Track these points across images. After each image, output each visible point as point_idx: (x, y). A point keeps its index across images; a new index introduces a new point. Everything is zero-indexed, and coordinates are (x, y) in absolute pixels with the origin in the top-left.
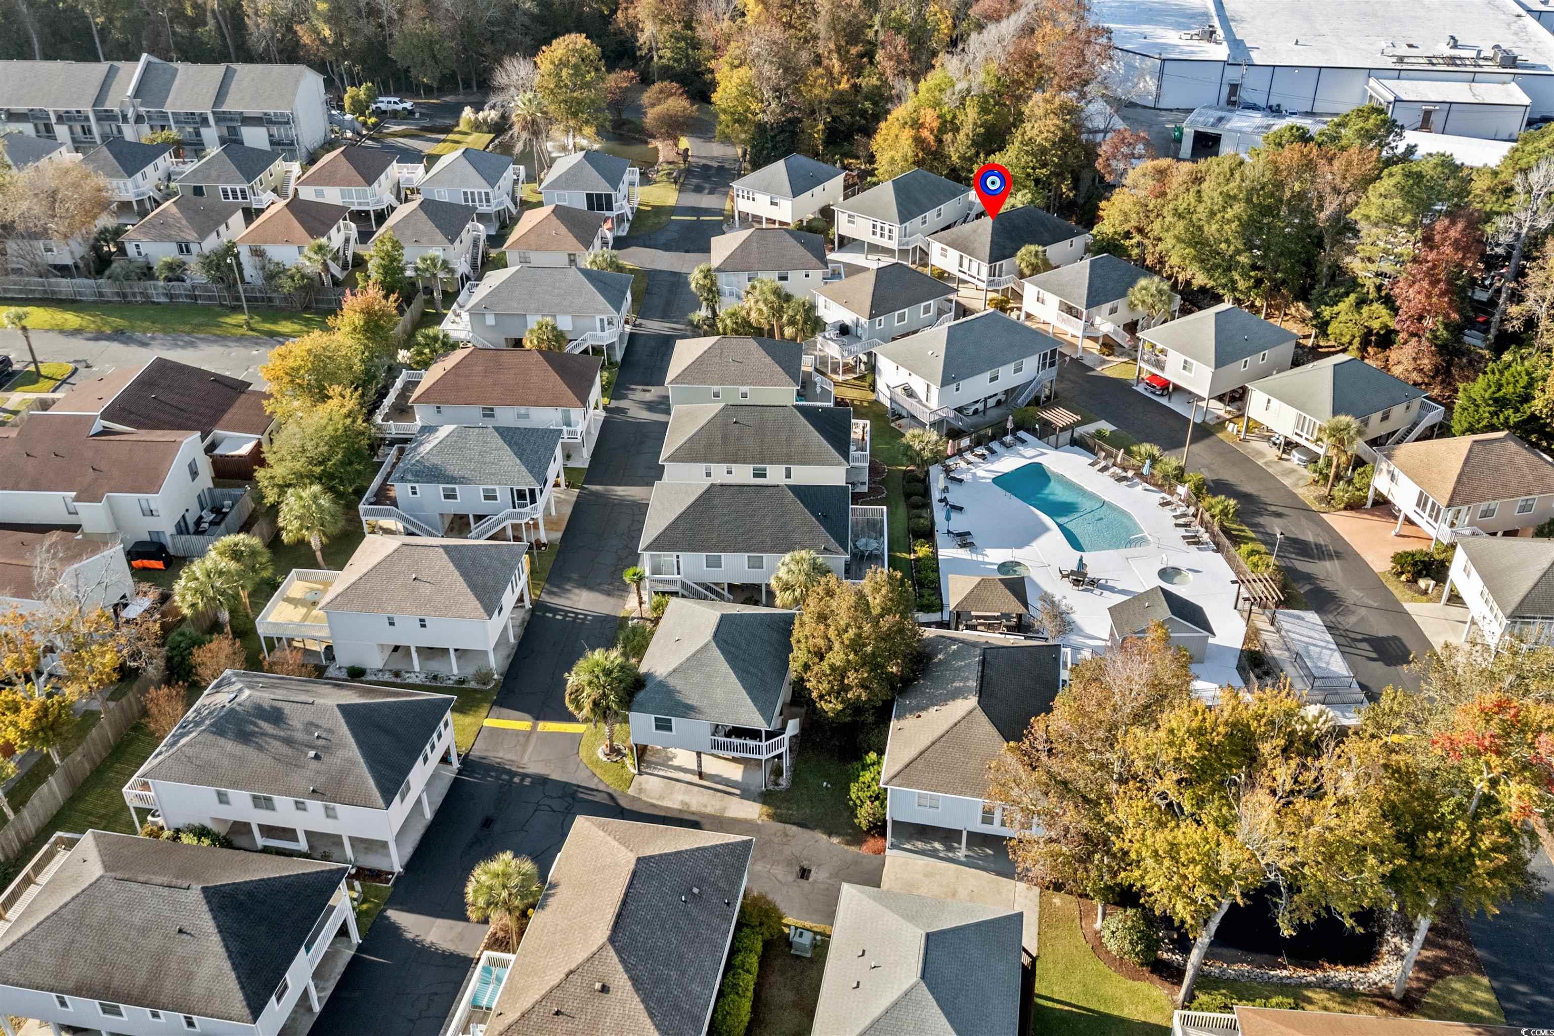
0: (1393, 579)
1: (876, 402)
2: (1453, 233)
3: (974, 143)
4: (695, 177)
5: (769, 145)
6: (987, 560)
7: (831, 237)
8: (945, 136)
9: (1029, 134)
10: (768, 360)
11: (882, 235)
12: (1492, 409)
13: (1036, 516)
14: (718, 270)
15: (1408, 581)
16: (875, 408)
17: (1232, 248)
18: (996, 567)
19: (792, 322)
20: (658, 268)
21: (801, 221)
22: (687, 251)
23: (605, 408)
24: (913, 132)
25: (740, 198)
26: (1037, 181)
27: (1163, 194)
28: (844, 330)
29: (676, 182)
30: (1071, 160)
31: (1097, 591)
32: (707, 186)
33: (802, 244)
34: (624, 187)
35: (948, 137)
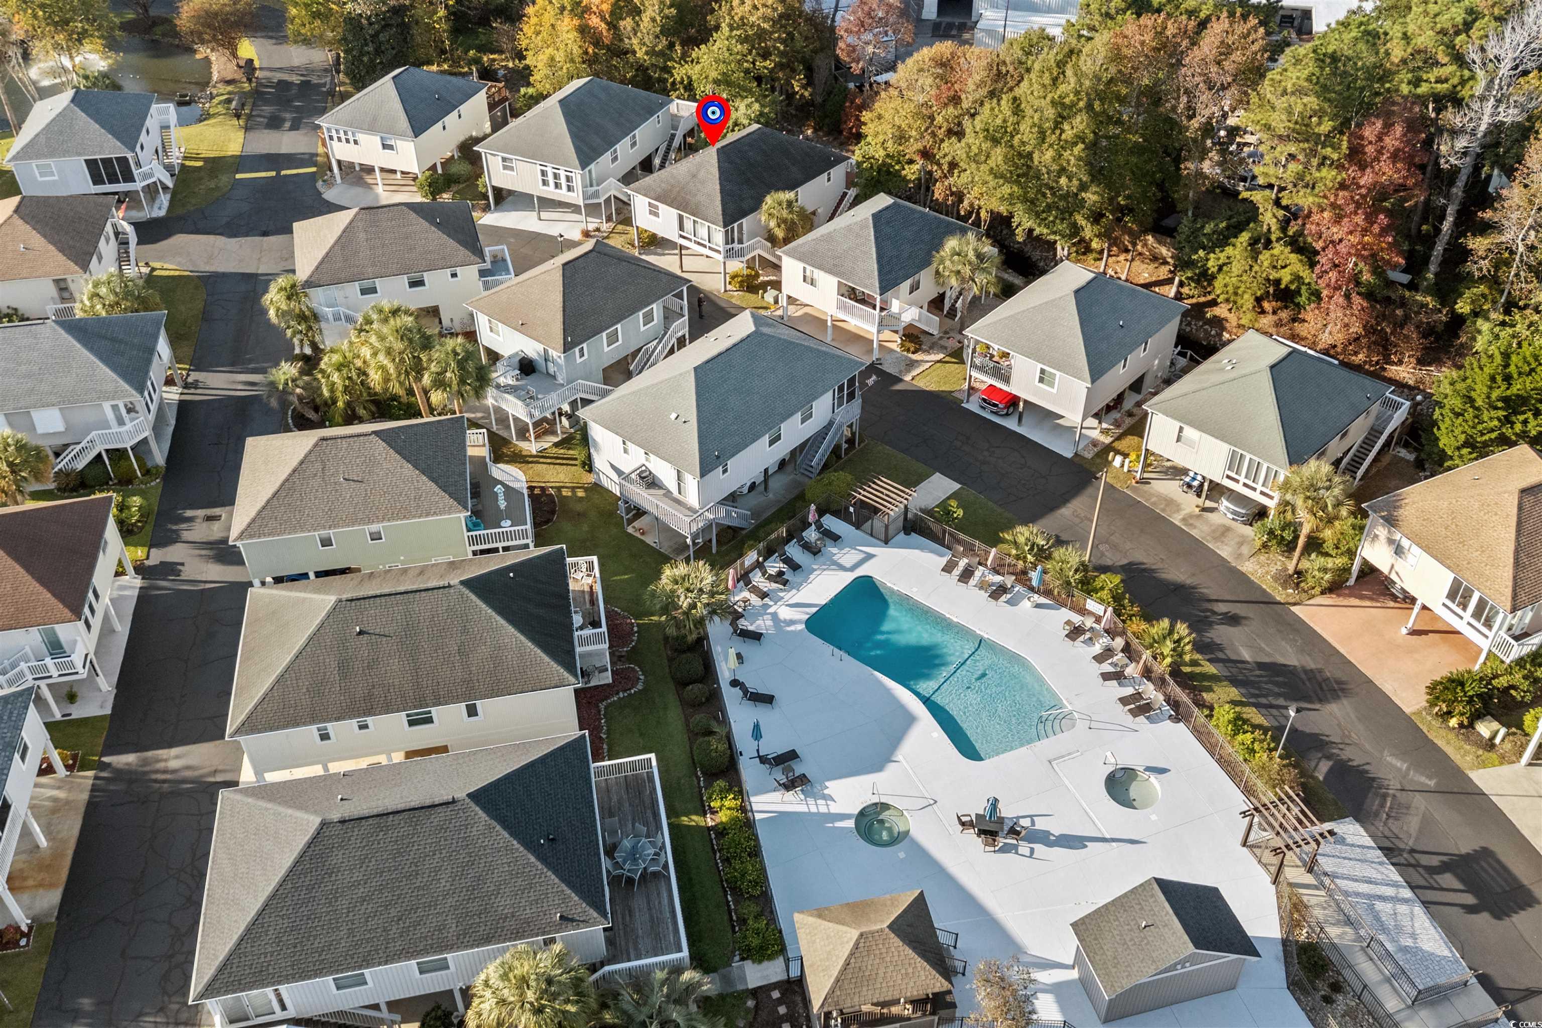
0: (1437, 723)
1: (597, 488)
2: (1390, 142)
3: (665, 31)
4: (267, 102)
5: (370, 48)
6: (834, 808)
7: (481, 189)
8: (622, 23)
9: (739, 11)
10: (408, 469)
11: (557, 186)
12: (1501, 413)
13: (888, 691)
14: (309, 284)
15: (1461, 725)
16: (596, 498)
17: (1075, 182)
18: (850, 824)
19: (440, 383)
20: (221, 269)
21: (433, 168)
22: (265, 234)
23: (140, 569)
24: (576, 22)
25: (335, 143)
26: (759, 79)
27: (955, 100)
28: (527, 367)
29: (238, 116)
30: (800, 43)
31: (1024, 848)
32: (288, 116)
33: (438, 226)
34: (149, 140)
35: (627, 24)
